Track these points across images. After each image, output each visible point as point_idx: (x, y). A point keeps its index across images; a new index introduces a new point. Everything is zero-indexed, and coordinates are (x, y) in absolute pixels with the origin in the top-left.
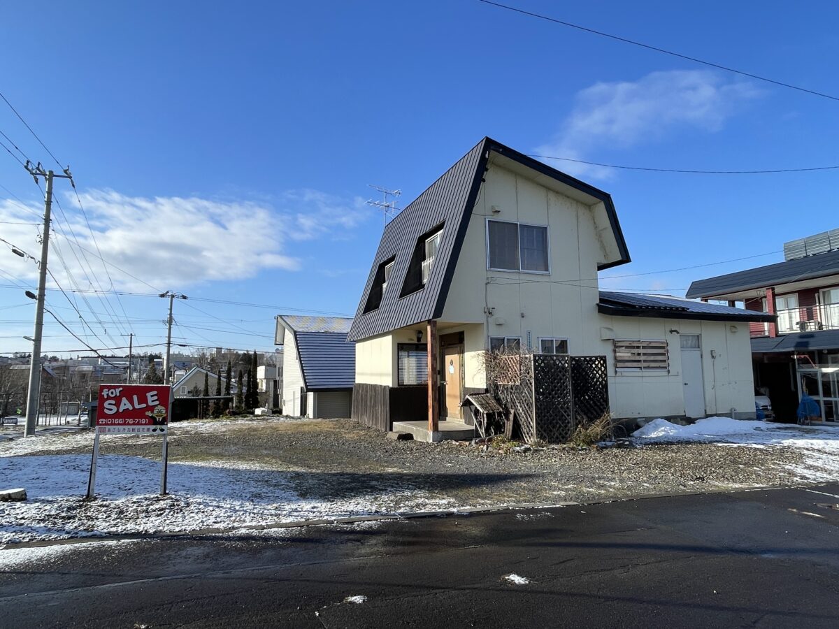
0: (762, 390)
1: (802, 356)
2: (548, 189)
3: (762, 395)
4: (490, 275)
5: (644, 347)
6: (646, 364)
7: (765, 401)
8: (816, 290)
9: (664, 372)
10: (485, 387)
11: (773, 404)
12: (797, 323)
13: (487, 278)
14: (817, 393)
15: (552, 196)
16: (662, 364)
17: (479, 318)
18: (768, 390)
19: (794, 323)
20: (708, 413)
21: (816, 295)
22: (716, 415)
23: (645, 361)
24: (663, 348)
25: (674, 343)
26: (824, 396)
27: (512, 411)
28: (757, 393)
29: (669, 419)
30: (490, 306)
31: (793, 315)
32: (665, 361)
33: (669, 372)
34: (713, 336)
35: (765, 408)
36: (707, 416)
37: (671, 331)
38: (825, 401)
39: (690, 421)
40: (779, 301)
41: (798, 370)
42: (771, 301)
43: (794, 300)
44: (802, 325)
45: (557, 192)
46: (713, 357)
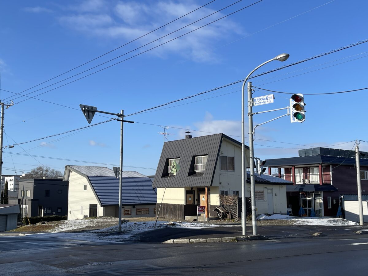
0: (289, 206)
1: (303, 193)
2: (235, 145)
3: (289, 207)
4: (221, 172)
5: (258, 193)
6: (258, 198)
7: (290, 210)
8: (309, 167)
9: (262, 200)
10: (219, 205)
11: (292, 211)
12: (302, 180)
13: (220, 173)
14: (306, 207)
15: (235, 147)
16: (262, 198)
17: (218, 185)
18: (291, 206)
19: (301, 179)
20: (274, 213)
21: (309, 169)
22: (276, 213)
23: (258, 197)
24: (263, 193)
25: (266, 191)
26: (309, 208)
27: (230, 212)
28: (288, 207)
29: (266, 214)
30: (221, 181)
31: (301, 177)
32: (263, 197)
33: (264, 200)
34: (276, 189)
35: (290, 212)
36: (274, 214)
37: (265, 188)
38: (309, 210)
39: (269, 215)
40: (297, 170)
41: (301, 198)
42: (294, 170)
43: (301, 170)
44: (304, 181)
45: (237, 146)
46: (276, 196)
